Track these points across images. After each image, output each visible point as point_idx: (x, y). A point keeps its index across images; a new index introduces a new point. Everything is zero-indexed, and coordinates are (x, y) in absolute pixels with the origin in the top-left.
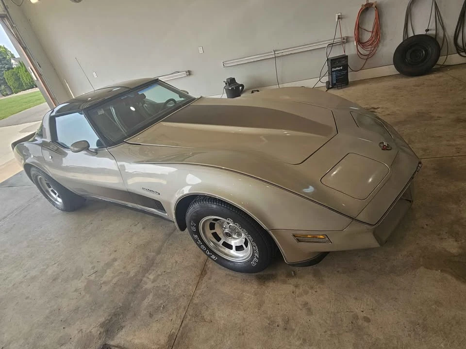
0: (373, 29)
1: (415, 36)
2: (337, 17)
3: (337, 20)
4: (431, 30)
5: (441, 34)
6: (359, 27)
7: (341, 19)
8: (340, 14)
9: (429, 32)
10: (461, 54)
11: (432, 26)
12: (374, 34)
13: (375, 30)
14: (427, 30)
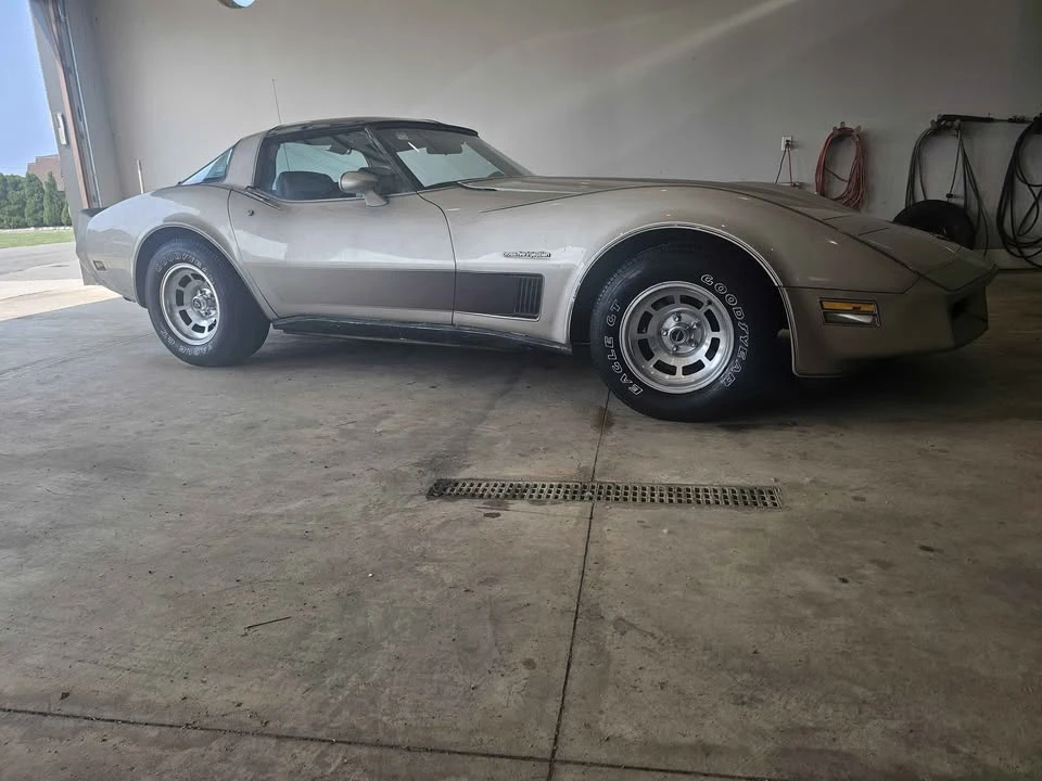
0: (851, 176)
1: (927, 202)
2: (783, 143)
3: (783, 149)
4: (956, 197)
5: (974, 208)
6: (825, 169)
7: (792, 147)
8: (790, 139)
9: (953, 201)
10: (1012, 250)
11: (959, 190)
12: (852, 186)
13: (854, 180)
14: (950, 196)
